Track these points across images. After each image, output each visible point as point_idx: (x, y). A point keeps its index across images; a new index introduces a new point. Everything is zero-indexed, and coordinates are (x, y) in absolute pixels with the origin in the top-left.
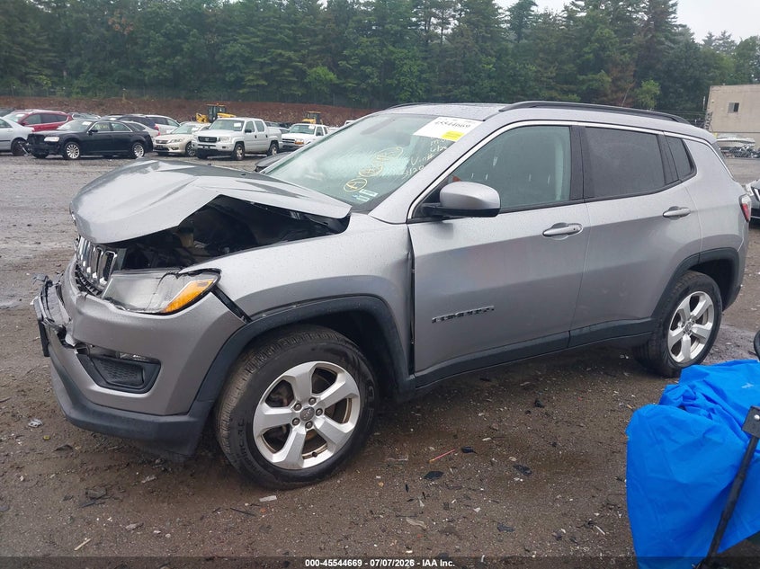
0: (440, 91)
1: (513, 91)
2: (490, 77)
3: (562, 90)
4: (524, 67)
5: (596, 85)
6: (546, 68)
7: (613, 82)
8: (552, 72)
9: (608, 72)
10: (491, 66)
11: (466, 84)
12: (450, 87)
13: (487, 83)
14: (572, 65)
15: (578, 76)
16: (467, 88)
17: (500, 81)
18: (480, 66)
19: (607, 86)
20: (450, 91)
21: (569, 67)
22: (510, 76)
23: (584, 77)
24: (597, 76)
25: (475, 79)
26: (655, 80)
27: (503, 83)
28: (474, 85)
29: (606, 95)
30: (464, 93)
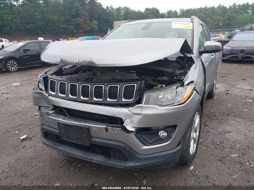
0: (22, 26)
1: (50, 26)
2: (40, 20)
3: (67, 24)
4: (52, 17)
5: (78, 22)
6: (60, 17)
7: (83, 21)
8: (63, 18)
9: (81, 18)
10: (40, 17)
11: (32, 23)
12: (26, 25)
13: (40, 23)
14: (69, 16)
15: (72, 20)
16: (33, 25)
17: (44, 22)
18: (36, 16)
19: (82, 22)
20: (26, 26)
21: (68, 16)
22: (48, 20)
23: (74, 20)
24: (78, 19)
25: (35, 22)
26: (96, 20)
27: (46, 23)
28: (35, 24)
29: (82, 26)
30: (32, 27)
